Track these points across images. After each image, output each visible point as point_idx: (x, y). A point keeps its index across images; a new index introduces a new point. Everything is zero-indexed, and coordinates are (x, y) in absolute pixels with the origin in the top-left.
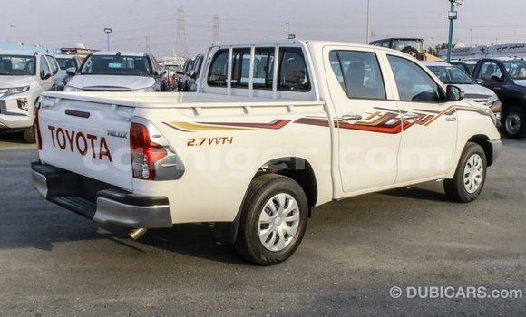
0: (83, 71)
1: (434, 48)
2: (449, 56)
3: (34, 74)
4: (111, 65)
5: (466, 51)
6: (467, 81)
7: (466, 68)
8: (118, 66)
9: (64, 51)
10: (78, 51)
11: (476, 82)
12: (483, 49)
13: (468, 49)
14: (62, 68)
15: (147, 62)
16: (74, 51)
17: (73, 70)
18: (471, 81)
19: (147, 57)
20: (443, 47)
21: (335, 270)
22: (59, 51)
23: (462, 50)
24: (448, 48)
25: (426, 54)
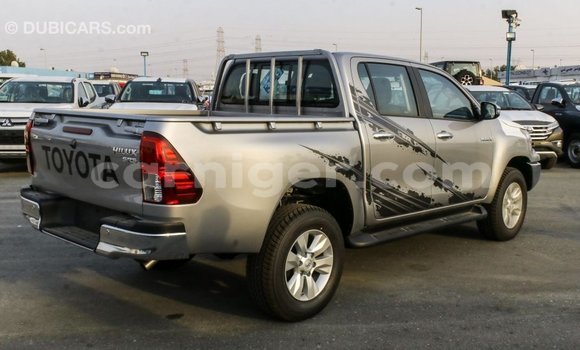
0: (122, 99)
1: (492, 70)
2: (508, 79)
3: (72, 101)
4: (151, 92)
5: (527, 74)
6: (525, 107)
7: (525, 93)
8: (159, 92)
9: (97, 76)
10: (113, 76)
11: (535, 108)
12: (545, 71)
13: (530, 71)
14: (100, 95)
15: (188, 88)
16: (108, 76)
17: (112, 97)
18: (530, 107)
19: (189, 83)
20: (503, 69)
21: (386, 302)
22: (92, 76)
23: (523, 72)
24: (508, 70)
25: (484, 78)
